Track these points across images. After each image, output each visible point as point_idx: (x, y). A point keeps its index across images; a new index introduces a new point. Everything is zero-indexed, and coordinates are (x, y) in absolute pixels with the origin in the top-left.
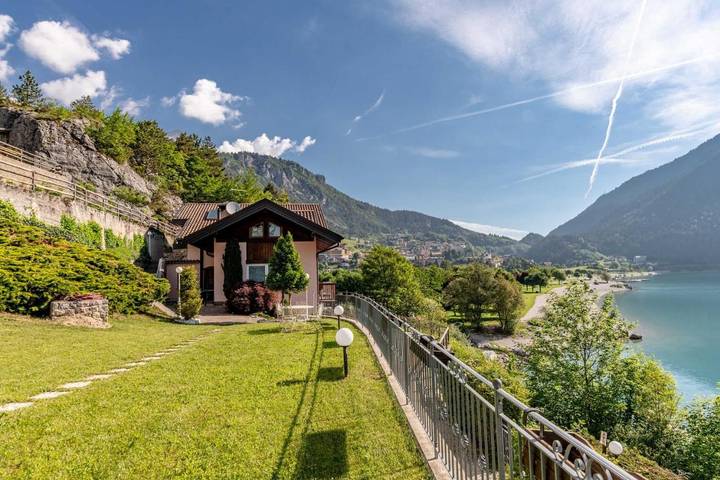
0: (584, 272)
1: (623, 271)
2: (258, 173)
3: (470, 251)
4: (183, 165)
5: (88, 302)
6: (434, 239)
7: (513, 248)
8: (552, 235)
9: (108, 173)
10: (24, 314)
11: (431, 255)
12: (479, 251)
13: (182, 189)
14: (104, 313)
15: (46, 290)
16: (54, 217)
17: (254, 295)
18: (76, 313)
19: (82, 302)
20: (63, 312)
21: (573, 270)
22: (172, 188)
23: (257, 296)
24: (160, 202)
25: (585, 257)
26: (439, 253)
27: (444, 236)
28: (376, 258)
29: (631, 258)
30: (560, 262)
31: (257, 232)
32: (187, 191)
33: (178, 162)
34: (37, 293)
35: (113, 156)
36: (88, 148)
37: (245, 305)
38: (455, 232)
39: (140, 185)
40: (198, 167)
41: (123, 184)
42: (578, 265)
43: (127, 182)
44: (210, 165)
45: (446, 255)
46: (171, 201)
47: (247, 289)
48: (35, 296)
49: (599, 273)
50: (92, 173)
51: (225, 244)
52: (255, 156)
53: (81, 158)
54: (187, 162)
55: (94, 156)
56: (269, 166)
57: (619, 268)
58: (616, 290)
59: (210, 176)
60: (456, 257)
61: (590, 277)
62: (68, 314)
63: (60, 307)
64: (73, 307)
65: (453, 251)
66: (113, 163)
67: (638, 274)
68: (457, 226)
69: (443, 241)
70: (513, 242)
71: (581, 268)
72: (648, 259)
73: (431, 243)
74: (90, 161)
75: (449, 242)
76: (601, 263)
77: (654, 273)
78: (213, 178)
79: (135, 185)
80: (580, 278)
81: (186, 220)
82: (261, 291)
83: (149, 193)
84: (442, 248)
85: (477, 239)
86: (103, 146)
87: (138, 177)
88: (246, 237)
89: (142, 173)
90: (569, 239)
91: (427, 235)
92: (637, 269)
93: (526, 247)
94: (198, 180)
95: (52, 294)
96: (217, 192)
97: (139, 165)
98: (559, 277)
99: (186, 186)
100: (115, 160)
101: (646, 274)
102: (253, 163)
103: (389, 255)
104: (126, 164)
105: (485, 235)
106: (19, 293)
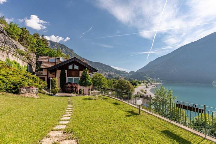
0: (145, 82)
1: (155, 82)
2: (52, 47)
3: (115, 75)
4: (36, 43)
5: (32, 89)
6: (105, 71)
7: (127, 75)
8: (137, 72)
9: (11, 44)
10: (10, 93)
11: (104, 76)
12: (117, 75)
13: (36, 51)
14: (37, 92)
15: (18, 84)
16: (4, 58)
17: (72, 87)
18: (28, 92)
19: (30, 89)
20: (24, 92)
21: (143, 81)
22: (32, 50)
23: (73, 87)
24: (29, 55)
25: (145, 78)
26: (107, 75)
27: (108, 70)
28: (96, 76)
29: (157, 79)
30: (139, 79)
31: (71, 67)
32: (37, 52)
33: (34, 42)
34: (15, 85)
35: (14, 38)
36: (4, 35)
37: (69, 90)
38: (112, 69)
39: (22, 49)
40: (41, 44)
41: (17, 48)
42: (144, 80)
43: (18, 47)
44: (45, 44)
45: (109, 76)
46: (32, 55)
47: (69, 85)
48: (14, 87)
49: (149, 83)
50: (6, 43)
51: (61, 70)
52: (51, 42)
53: (2, 37)
54: (37, 42)
55: (7, 37)
56: (55, 45)
57: (154, 81)
58: (154, 87)
59: (45, 48)
60: (111, 76)
61: (147, 84)
62: (25, 93)
63: (23, 91)
64: (27, 91)
65: (111, 75)
66: (13, 40)
67: (158, 83)
68: (112, 68)
69: (108, 72)
70: (127, 73)
71: (145, 81)
72: (161, 80)
73: (104, 72)
74: (5, 39)
75: (109, 72)
76: (149, 80)
77: (162, 83)
78: (46, 48)
79: (21, 49)
80: (145, 84)
81: (42, 62)
82: (74, 86)
83: (25, 51)
84: (107, 74)
85: (117, 71)
86: (10, 34)
87: (22, 46)
88: (67, 69)
89: (23, 45)
90: (142, 73)
91: (103, 70)
92: (158, 82)
93: (130, 75)
94: (41, 48)
95: (20, 86)
96: (47, 53)
97: (21, 42)
98: (140, 83)
99: (37, 50)
100: (14, 39)
101: (160, 83)
102: (50, 44)
103: (100, 75)
104: (18, 41)
105: (119, 71)
106: (9, 86)
